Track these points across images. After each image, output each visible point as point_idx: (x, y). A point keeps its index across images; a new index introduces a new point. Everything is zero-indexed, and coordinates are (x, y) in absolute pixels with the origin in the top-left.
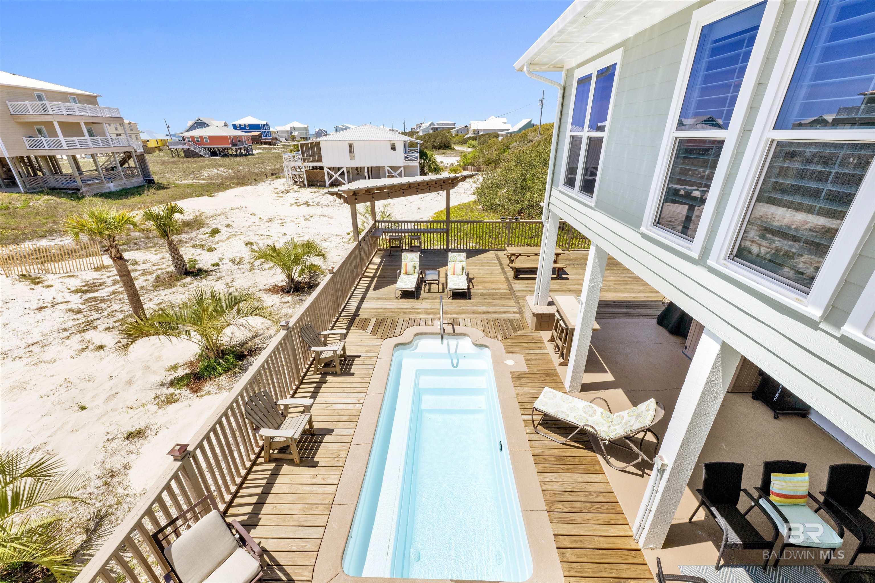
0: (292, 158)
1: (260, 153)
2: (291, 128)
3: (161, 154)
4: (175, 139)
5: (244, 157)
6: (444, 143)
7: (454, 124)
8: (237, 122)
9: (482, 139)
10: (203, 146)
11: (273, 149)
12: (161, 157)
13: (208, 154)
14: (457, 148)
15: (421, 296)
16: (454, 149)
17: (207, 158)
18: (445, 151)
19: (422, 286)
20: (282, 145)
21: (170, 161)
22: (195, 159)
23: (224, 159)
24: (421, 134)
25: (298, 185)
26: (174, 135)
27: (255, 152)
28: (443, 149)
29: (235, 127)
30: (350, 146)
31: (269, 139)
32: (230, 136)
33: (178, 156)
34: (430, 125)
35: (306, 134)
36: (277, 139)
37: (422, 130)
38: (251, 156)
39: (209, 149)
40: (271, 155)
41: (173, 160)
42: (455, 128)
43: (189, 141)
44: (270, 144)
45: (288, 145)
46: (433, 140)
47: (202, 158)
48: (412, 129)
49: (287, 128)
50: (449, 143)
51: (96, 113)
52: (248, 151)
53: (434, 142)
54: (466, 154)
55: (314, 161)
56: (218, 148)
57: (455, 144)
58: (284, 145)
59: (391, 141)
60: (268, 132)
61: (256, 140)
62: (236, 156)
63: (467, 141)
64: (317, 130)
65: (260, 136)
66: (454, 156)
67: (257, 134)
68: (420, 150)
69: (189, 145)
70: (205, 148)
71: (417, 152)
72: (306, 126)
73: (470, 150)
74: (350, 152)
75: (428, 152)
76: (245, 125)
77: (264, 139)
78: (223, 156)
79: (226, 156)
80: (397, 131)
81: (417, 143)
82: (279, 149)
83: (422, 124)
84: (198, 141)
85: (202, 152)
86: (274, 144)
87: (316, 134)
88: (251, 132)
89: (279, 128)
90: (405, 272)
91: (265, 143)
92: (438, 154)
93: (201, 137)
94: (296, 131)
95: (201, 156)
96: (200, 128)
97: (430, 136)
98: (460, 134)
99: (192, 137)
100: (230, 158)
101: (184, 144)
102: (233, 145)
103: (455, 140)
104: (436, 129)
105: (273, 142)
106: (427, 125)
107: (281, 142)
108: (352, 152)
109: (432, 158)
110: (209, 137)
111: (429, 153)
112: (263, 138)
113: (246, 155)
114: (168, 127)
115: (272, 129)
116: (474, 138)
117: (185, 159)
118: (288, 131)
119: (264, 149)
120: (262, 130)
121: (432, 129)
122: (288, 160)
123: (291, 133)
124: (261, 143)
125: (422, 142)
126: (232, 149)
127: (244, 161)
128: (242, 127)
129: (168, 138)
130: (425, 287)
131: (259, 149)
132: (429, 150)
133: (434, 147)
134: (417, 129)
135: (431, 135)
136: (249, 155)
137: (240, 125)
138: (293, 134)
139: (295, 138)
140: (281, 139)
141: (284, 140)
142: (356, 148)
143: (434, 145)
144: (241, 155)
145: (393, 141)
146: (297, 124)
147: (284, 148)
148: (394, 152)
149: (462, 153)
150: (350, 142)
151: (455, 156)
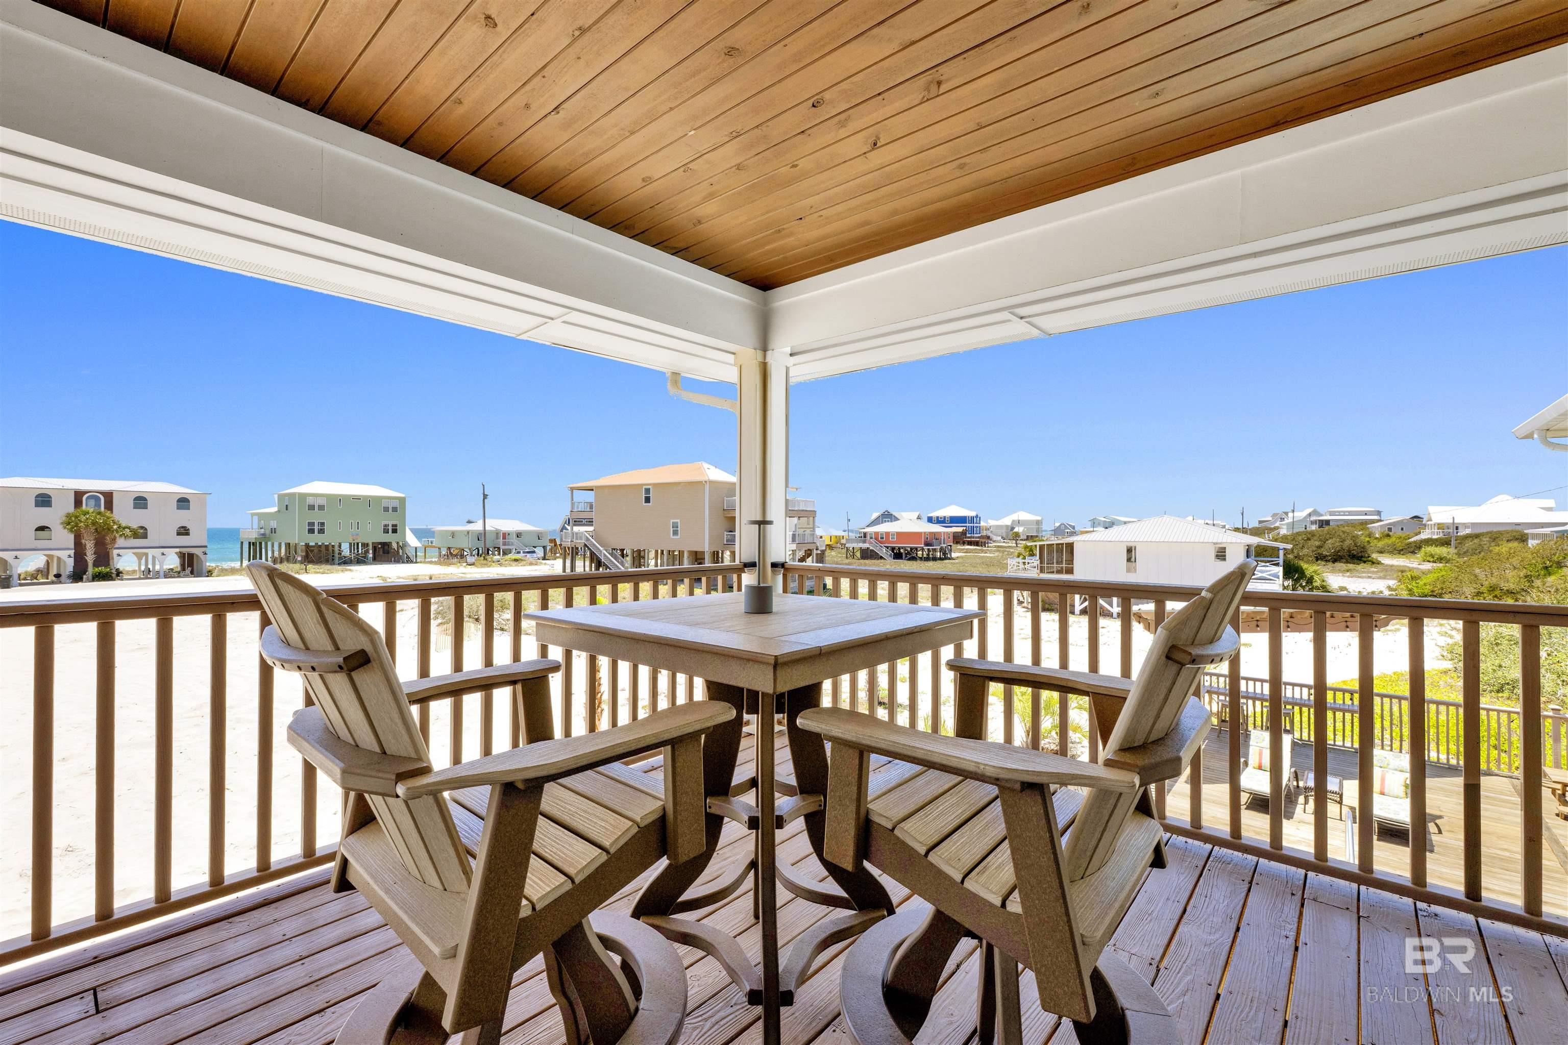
0: (1022, 566)
1: (962, 557)
2: (1013, 521)
3: (833, 553)
4: (852, 535)
5: (939, 562)
6: (1349, 551)
7: (1379, 513)
8: (934, 514)
9: (1469, 544)
10: (886, 545)
11: (982, 551)
12: (833, 557)
13: (891, 555)
14: (1387, 560)
15: (1295, 816)
16: (1379, 563)
17: (889, 561)
18: (1351, 566)
19: (1297, 800)
20: (996, 546)
21: (844, 562)
22: (873, 561)
23: (911, 563)
24: (1284, 531)
25: (1024, 607)
26: (852, 531)
27: (954, 555)
28: (1347, 562)
29: (930, 520)
30: (1129, 550)
31: (976, 538)
32: (925, 533)
33: (853, 556)
34: (1310, 515)
35: (1038, 530)
36: (988, 538)
37: (1288, 524)
38: (947, 561)
39: (893, 549)
40: (978, 561)
41: (847, 561)
42: (1380, 521)
43: (871, 538)
44: (977, 544)
45: (1005, 547)
46: (1317, 543)
47: (882, 561)
48: (1260, 522)
49: (1007, 521)
50: (1364, 549)
51: (794, 507)
52: (945, 554)
53: (1319, 547)
54: (1415, 574)
55: (1060, 572)
56: (904, 548)
57: (1381, 552)
58: (998, 547)
59: (1214, 544)
60: (977, 527)
61: (959, 539)
62: (927, 559)
63: (1420, 548)
64: (1057, 525)
65: (964, 533)
66: (1380, 578)
67: (960, 530)
68: (1284, 562)
69: (871, 543)
70: (887, 547)
71: (1277, 565)
72: (1039, 518)
73: (1428, 566)
74: (1129, 560)
75: (1305, 566)
76: (945, 517)
77: (969, 537)
78: (909, 559)
79: (914, 559)
80: (1224, 527)
81: (1278, 549)
82: (991, 552)
83: (1286, 513)
84: (882, 538)
85: (883, 552)
86: (983, 544)
87: (1054, 530)
88: (951, 527)
89: (992, 523)
90: (1257, 765)
91: (970, 543)
92: (1333, 571)
93: (887, 534)
94: (1022, 525)
95: (881, 558)
96: (885, 521)
97: (1310, 536)
98: (1396, 532)
99: (876, 533)
100: (919, 562)
101: (864, 542)
102: (927, 544)
103: (1380, 544)
104: (1324, 524)
105: (981, 542)
106: (1301, 514)
107: (994, 541)
108: (1133, 559)
109: (1316, 578)
110: (898, 533)
111: (1310, 568)
112: (968, 535)
113: (941, 559)
114: (849, 520)
115: (982, 524)
116: (1445, 542)
117: (862, 561)
118: (1007, 526)
119: (967, 551)
120: (968, 525)
121: (1313, 523)
122: (1015, 568)
123: (1013, 529)
124: (964, 543)
125: (1289, 546)
126: (923, 550)
127: (939, 568)
128: (940, 521)
129: (845, 534)
130: (1306, 802)
131: (960, 551)
132: (1308, 562)
133: (1320, 558)
134: (1275, 522)
135: (1313, 534)
136: (946, 558)
137: (938, 517)
138: (1016, 530)
139: (1019, 536)
140: (995, 538)
141: (999, 538)
142: (1139, 554)
143: (1320, 554)
144: (935, 559)
145: (1220, 543)
146: (1024, 516)
147: (999, 551)
148: (1222, 563)
149: (1402, 572)
150: (1130, 544)
151: (1384, 578)
